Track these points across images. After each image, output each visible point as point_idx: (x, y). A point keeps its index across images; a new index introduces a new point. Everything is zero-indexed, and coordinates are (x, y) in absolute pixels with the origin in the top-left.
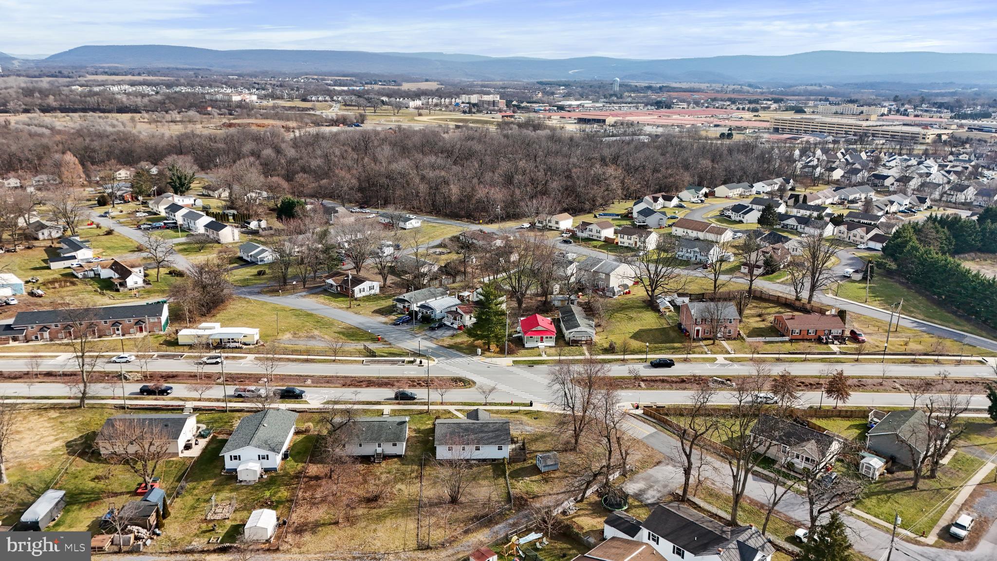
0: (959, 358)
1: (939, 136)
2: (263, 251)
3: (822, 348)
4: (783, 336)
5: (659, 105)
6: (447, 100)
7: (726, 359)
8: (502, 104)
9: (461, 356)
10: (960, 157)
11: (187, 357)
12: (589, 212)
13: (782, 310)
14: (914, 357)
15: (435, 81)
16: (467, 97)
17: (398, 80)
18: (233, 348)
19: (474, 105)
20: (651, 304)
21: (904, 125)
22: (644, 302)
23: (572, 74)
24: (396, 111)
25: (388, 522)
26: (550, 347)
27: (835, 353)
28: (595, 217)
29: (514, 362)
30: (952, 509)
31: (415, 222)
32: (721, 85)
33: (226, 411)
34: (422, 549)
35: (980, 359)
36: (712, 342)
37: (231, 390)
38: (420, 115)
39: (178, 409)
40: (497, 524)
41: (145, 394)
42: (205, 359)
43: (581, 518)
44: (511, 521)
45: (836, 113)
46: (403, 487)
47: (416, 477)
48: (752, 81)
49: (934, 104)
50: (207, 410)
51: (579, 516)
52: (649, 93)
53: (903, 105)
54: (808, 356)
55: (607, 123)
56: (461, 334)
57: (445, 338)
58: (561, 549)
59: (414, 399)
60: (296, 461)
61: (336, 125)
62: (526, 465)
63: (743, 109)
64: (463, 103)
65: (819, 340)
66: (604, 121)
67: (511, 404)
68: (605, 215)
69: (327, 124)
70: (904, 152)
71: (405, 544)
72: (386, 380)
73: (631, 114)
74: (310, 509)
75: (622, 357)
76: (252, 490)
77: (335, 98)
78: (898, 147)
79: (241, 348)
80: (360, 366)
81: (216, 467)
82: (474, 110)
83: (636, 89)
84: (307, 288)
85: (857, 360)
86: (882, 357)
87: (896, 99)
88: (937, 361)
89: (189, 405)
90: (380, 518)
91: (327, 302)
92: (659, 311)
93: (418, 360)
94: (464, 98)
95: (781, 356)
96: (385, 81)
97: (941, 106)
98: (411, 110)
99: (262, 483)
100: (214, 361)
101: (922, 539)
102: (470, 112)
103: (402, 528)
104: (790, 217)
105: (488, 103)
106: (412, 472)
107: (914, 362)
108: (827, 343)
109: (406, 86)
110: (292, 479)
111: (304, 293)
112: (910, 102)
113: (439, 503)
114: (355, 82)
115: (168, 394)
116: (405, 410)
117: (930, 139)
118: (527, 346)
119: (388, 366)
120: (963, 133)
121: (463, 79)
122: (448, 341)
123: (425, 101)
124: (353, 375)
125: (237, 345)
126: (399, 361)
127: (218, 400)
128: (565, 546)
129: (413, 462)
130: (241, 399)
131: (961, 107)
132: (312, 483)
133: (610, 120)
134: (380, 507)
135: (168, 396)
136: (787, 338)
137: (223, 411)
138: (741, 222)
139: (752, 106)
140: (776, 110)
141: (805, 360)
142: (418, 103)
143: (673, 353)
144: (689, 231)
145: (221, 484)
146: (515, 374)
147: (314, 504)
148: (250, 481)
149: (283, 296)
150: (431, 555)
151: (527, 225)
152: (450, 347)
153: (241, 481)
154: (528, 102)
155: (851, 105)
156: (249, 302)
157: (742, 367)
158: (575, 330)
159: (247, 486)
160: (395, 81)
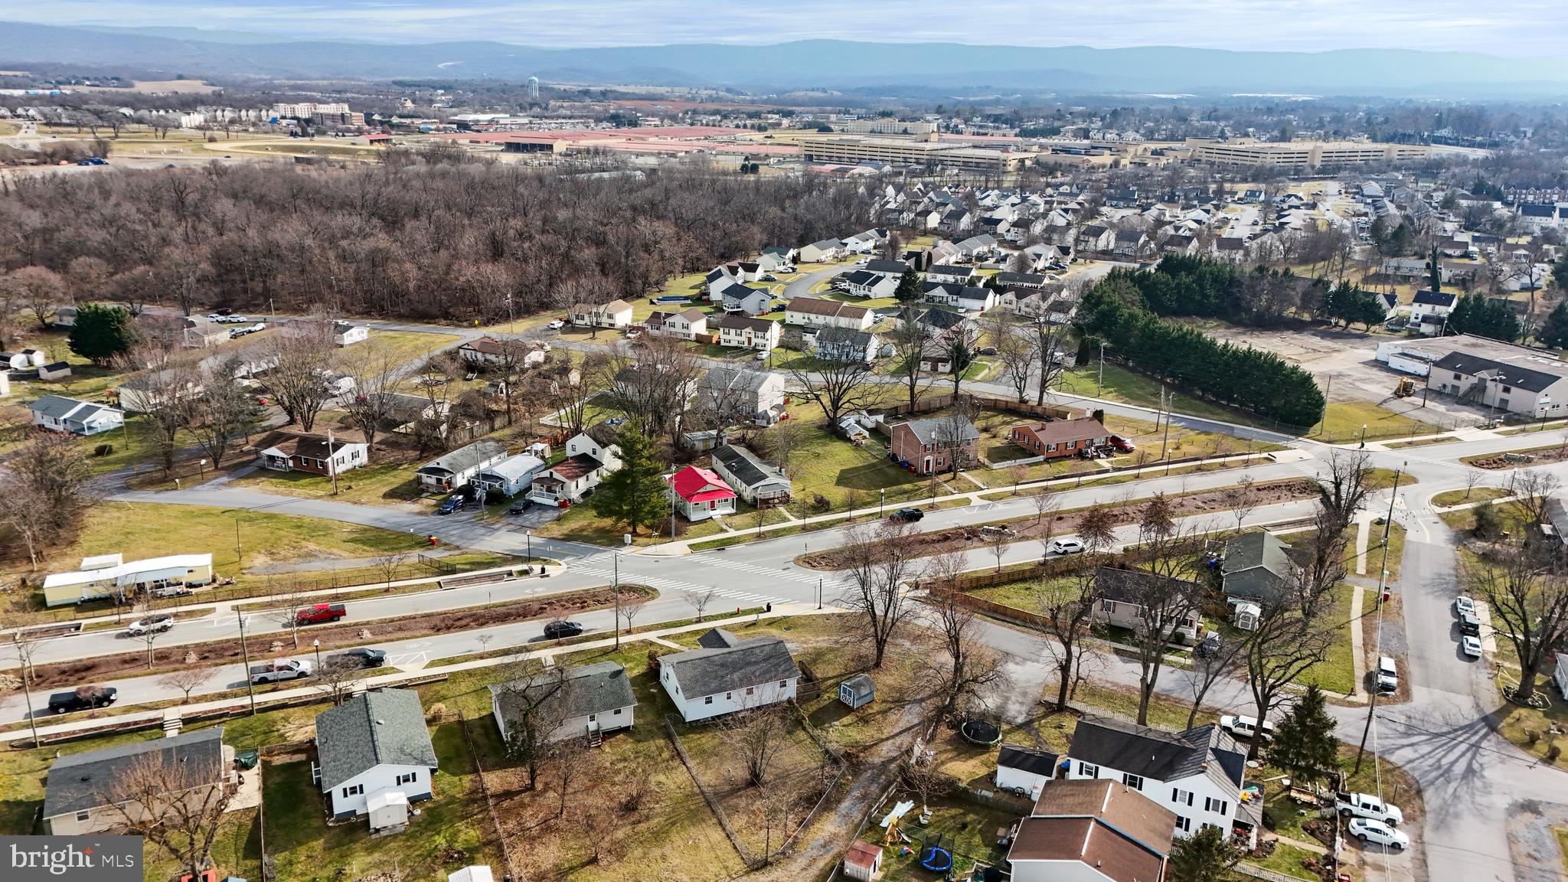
0: (1245, 457)
1: (1022, 161)
2: (89, 410)
3: (1087, 465)
4: (1033, 455)
5: (617, 120)
6: (252, 114)
7: (982, 497)
8: (358, 119)
9: (598, 551)
10: (1061, 190)
11: (88, 628)
12: (640, 297)
13: (1008, 419)
14: (1198, 463)
15: (196, 78)
16: (288, 107)
17: (124, 76)
18: (171, 597)
19: (308, 121)
20: (833, 430)
21: (975, 147)
22: (820, 428)
23: (443, 68)
24: (160, 134)
25: (677, 839)
26: (730, 515)
27: (1107, 471)
28: (652, 303)
29: (690, 546)
30: (1358, 654)
31: (357, 334)
32: (687, 90)
33: (251, 713)
34: (757, 869)
35: (1265, 455)
36: (950, 475)
37: (237, 673)
38: (212, 140)
39: (151, 728)
40: (839, 802)
41: (62, 710)
42: (136, 626)
43: (948, 765)
44: (856, 793)
45: (873, 132)
46: (662, 778)
47: (672, 758)
48: (729, 83)
49: (988, 117)
50: (210, 718)
51: (943, 763)
52: (588, 101)
53: (951, 118)
54: (1082, 479)
55: (556, 149)
56: (571, 514)
57: (548, 525)
58: (953, 817)
59: (580, 631)
60: (454, 774)
61: (53, 163)
62: (823, 704)
63: (745, 126)
64: (284, 118)
65: (1081, 455)
66: (550, 147)
67: (738, 613)
68: (664, 299)
69: (34, 161)
70: (990, 185)
71: (726, 868)
72: (503, 610)
73: (583, 136)
74: (533, 849)
75: (846, 515)
76: (407, 840)
77: (20, 111)
78: (983, 178)
79: (188, 594)
80: (438, 593)
81: (307, 816)
82: (310, 130)
83: (564, 96)
84: (223, 468)
85: (1137, 477)
86: (1165, 467)
87: (939, 110)
88: (1223, 465)
89: (172, 714)
90: (659, 836)
91: (282, 488)
92: (849, 440)
93: (537, 568)
94: (283, 109)
95: (1050, 483)
96: (96, 79)
97: (997, 119)
98: (186, 132)
99: (418, 824)
100: (158, 625)
101: (1352, 698)
102: (305, 134)
103: (704, 845)
104: (935, 285)
105: (333, 117)
106: (661, 750)
107: (1199, 469)
108: (1092, 458)
109: (144, 88)
110: (467, 805)
111: (225, 479)
112: (958, 114)
113: (735, 790)
114: (34, 80)
115: (112, 701)
116: (576, 653)
117: (1012, 165)
118: (693, 518)
119: (487, 586)
120: (1047, 155)
121: (252, 76)
122: (557, 531)
123: (209, 115)
124: (440, 610)
125: (178, 589)
126: (501, 574)
127: (223, 696)
128: (953, 812)
129: (650, 735)
130: (268, 687)
131: (1021, 120)
132: (505, 804)
133: (560, 146)
134: (648, 818)
135: (112, 706)
136: (1041, 458)
137: (246, 713)
138: (866, 297)
139: (756, 121)
140: (789, 128)
141: (1078, 485)
142: (197, 118)
143: (908, 499)
144: (813, 317)
145: (340, 844)
146: (705, 565)
147: (534, 839)
148: (394, 827)
149: (184, 488)
150: (776, 873)
151: (558, 324)
152: (569, 538)
153: (377, 831)
154: (401, 117)
155: (886, 121)
156: (119, 507)
157: (1007, 507)
158: (762, 483)
159: (395, 836)
160: (117, 79)
